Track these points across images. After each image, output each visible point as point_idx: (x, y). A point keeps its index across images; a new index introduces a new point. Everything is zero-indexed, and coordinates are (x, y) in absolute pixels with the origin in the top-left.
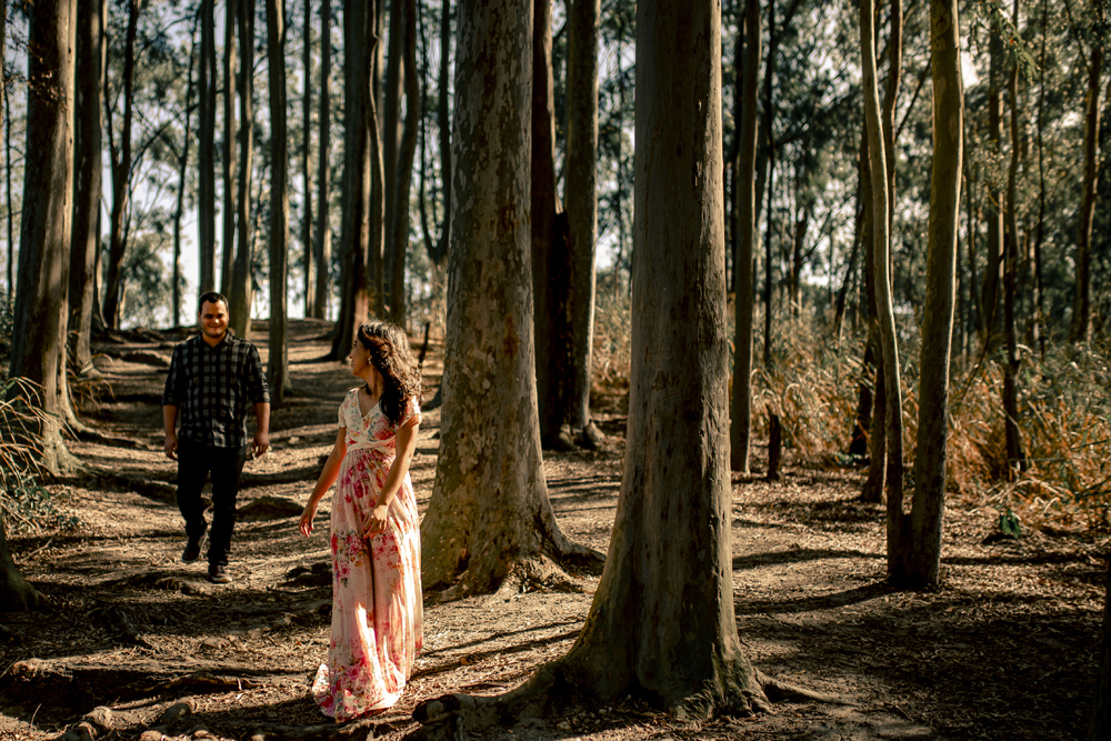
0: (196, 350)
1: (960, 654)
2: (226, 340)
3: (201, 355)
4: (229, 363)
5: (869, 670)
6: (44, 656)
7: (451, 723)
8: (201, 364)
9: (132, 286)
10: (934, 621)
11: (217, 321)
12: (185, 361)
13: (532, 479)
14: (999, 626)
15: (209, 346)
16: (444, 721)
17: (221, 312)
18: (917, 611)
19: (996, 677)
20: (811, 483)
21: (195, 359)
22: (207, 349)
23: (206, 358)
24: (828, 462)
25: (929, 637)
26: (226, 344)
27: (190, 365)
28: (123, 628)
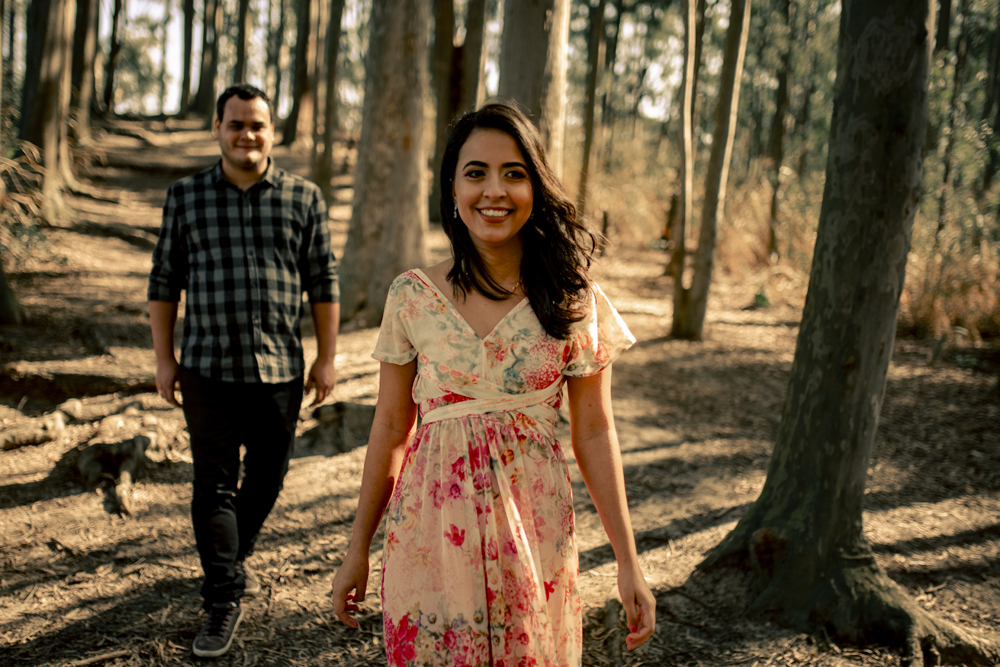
0: (210, 195)
1: (712, 387)
2: (268, 178)
3: (221, 203)
4: (277, 222)
5: (646, 396)
6: (31, 359)
7: (339, 422)
8: (223, 222)
9: (126, 77)
10: (697, 364)
11: (251, 135)
12: (191, 216)
13: (418, 245)
14: (742, 369)
15: (235, 188)
16: (333, 421)
17: (260, 118)
18: (688, 358)
19: (732, 404)
20: (629, 261)
21: (211, 213)
22: (232, 195)
23: (232, 212)
24: (643, 248)
25: (692, 374)
26: (267, 185)
27: (202, 223)
28: (95, 342)
